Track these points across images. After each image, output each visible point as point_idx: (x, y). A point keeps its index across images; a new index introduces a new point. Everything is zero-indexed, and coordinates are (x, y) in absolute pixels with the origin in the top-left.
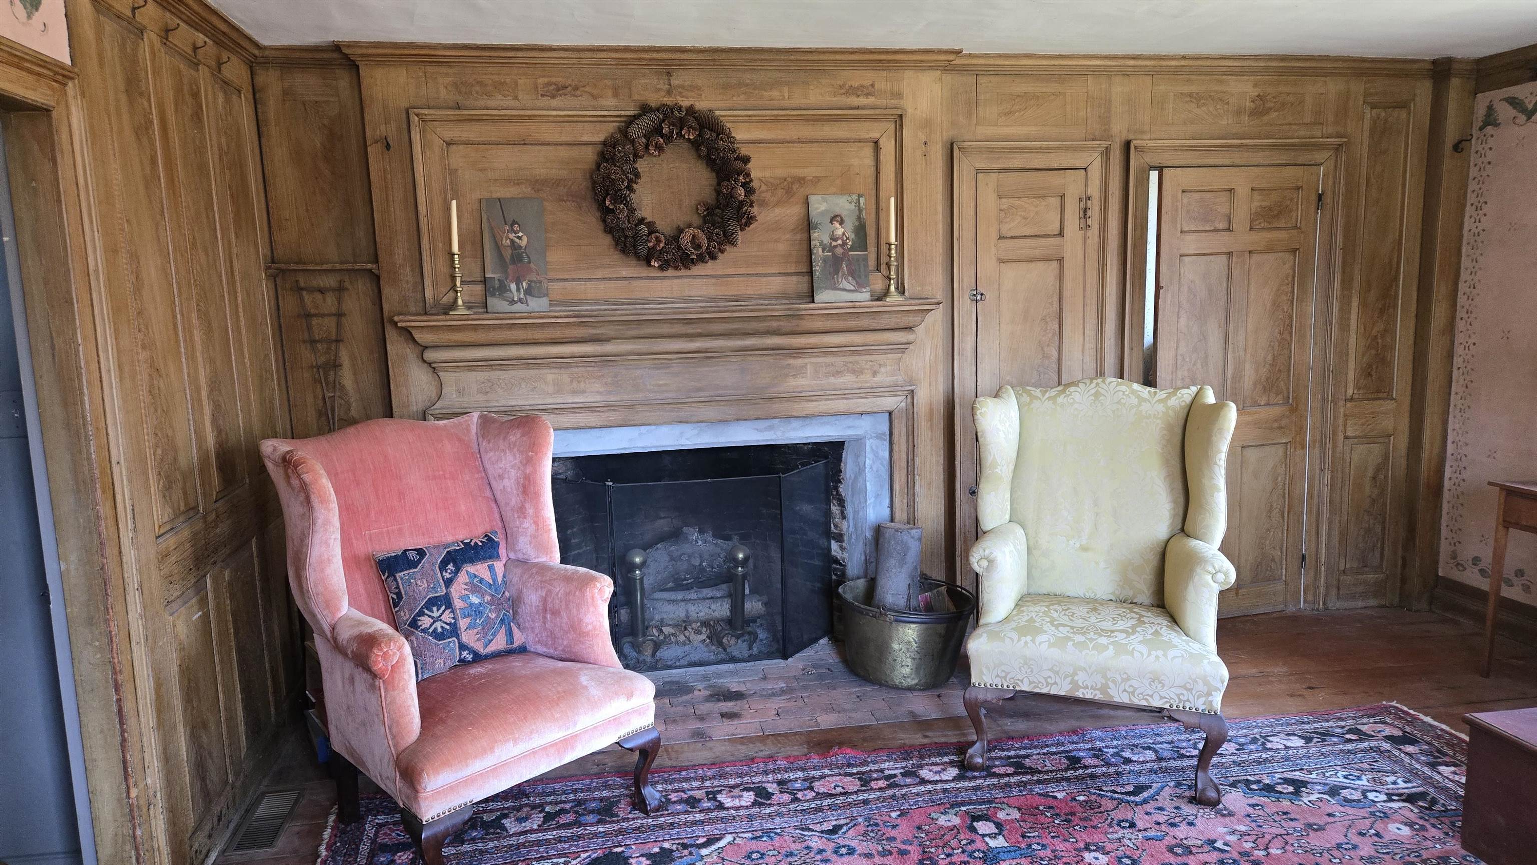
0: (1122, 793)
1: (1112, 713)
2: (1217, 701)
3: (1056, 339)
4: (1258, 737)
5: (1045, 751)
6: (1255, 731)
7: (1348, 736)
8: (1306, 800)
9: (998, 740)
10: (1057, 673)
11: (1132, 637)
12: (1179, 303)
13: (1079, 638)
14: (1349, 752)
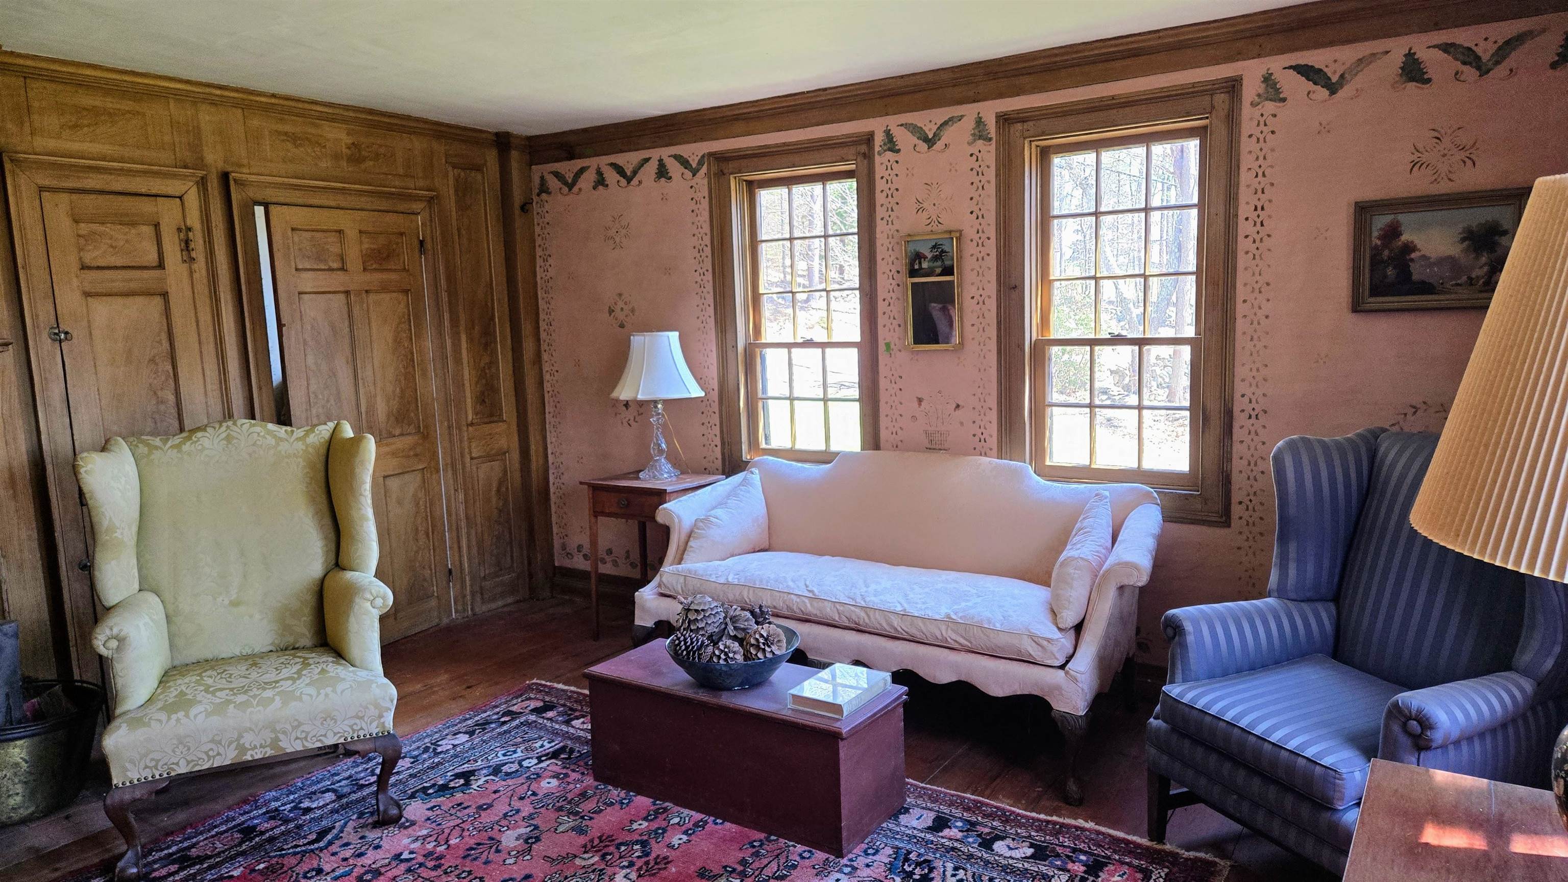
0: (304, 845)
1: (284, 769)
2: (389, 721)
3: (172, 382)
4: (429, 745)
5: (213, 833)
6: (427, 740)
7: (503, 720)
8: (475, 787)
9: (156, 841)
10: (220, 742)
11: (298, 682)
12: (305, 340)
13: (241, 698)
14: (505, 732)
